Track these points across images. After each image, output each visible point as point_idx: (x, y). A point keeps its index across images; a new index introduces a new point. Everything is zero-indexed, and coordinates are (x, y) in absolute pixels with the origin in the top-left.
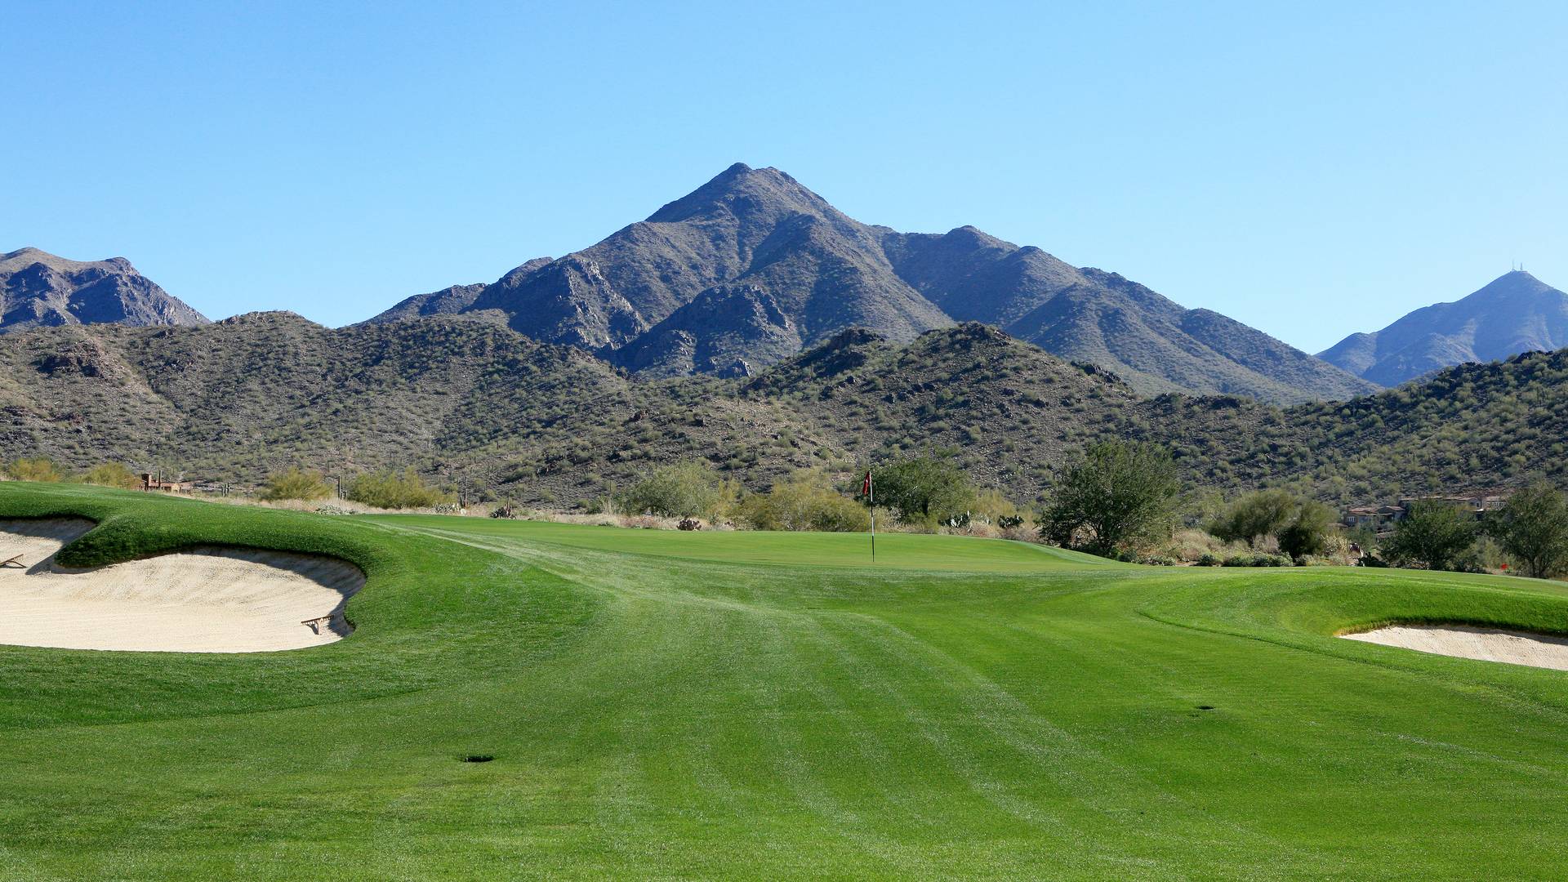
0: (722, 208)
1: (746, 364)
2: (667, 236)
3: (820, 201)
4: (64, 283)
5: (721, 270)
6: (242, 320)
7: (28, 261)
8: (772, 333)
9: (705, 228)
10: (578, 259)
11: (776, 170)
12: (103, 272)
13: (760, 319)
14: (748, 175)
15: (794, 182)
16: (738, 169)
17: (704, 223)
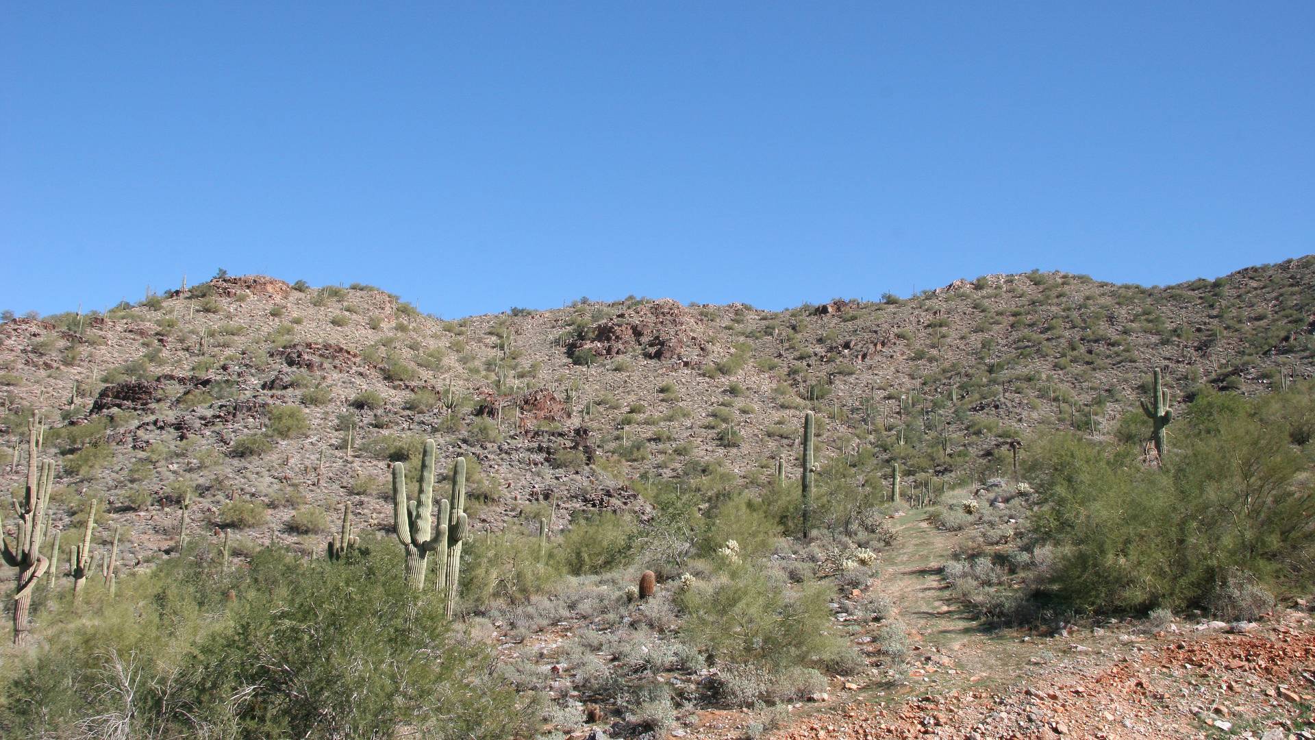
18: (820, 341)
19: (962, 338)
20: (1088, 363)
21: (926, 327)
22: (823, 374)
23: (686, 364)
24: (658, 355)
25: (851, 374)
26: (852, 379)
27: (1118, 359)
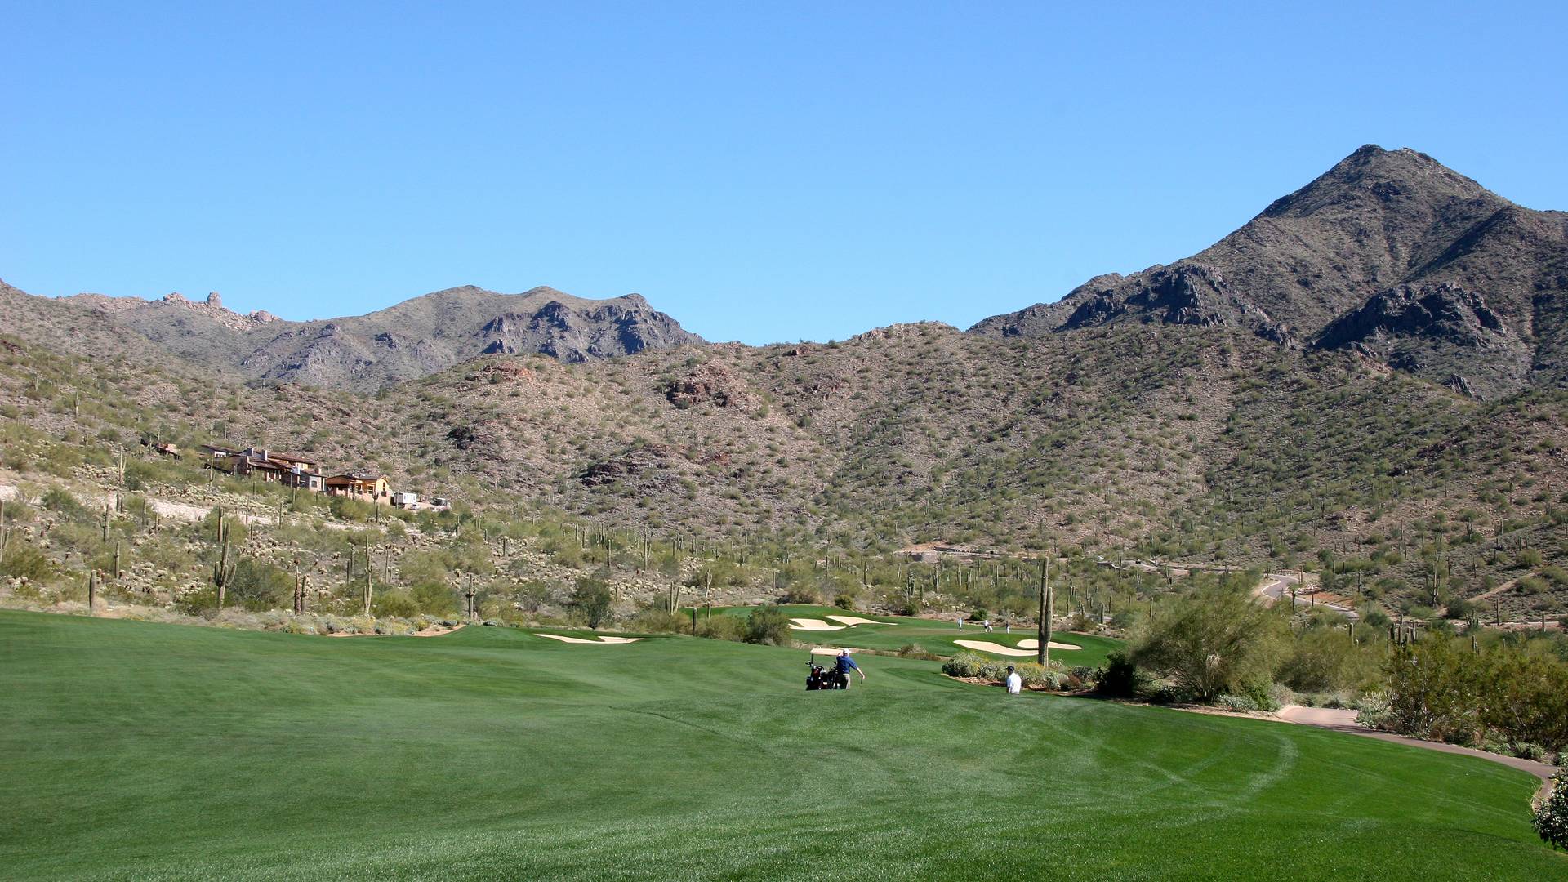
0: (1359, 197)
1: (1466, 381)
2: (1297, 234)
3: (1472, 186)
4: (582, 323)
5: (1371, 272)
6: (888, 334)
7: (544, 300)
8: (1488, 340)
9: (1341, 222)
10: (1197, 265)
11: (1412, 152)
12: (620, 309)
13: (1471, 323)
14: (1384, 158)
15: (1437, 164)
16: (1368, 151)
17: (1340, 216)
18: (798, 381)
19: (880, 382)
20: (947, 409)
21: (859, 372)
22: (805, 408)
23: (741, 411)
24: (724, 405)
25: (821, 409)
26: (822, 413)
27: (962, 407)
